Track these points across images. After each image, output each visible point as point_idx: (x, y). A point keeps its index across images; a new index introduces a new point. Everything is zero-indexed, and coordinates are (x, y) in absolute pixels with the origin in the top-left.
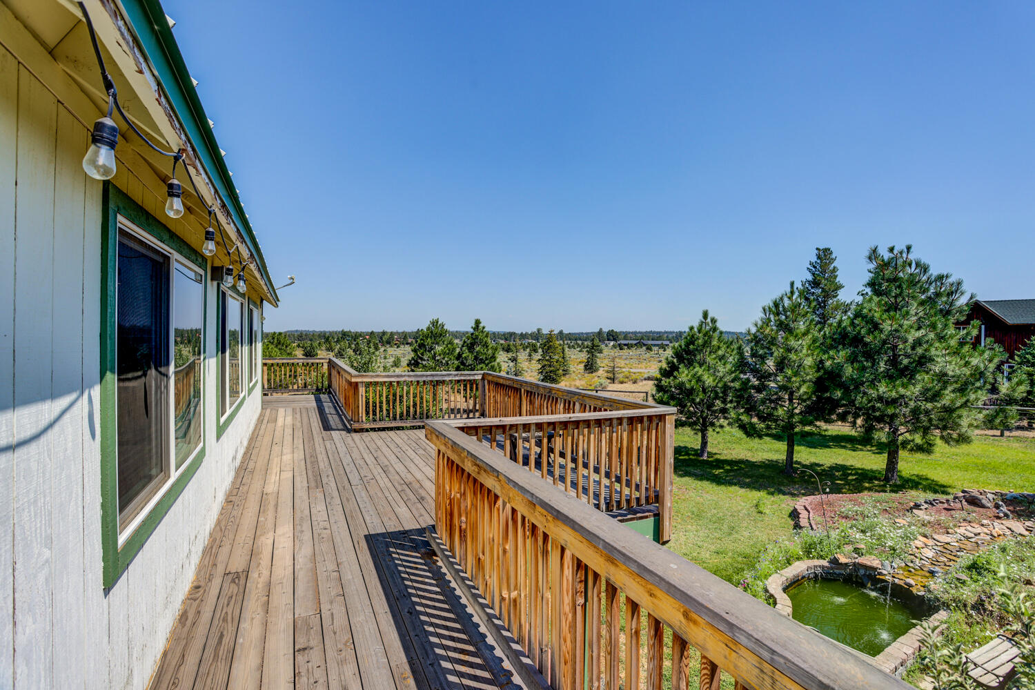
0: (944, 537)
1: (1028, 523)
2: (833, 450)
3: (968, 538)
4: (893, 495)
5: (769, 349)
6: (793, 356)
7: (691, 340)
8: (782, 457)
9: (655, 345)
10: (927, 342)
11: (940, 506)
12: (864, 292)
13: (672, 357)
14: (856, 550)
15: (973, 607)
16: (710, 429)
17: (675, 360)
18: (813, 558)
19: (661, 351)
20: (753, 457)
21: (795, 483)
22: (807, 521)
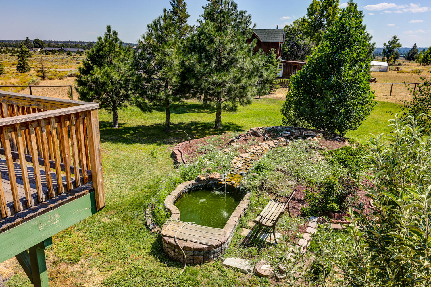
0: (245, 155)
1: (275, 141)
2: (189, 113)
3: (254, 153)
4: (221, 135)
5: (153, 54)
6: (167, 58)
7: (100, 47)
8: (163, 121)
9: (73, 51)
10: (236, 50)
11: (242, 139)
12: (200, 20)
13: (87, 60)
14: (209, 171)
15: (260, 188)
16: (118, 108)
17: (90, 62)
18: (187, 180)
19: (78, 56)
20: (146, 123)
21: (171, 136)
22: (180, 158)
